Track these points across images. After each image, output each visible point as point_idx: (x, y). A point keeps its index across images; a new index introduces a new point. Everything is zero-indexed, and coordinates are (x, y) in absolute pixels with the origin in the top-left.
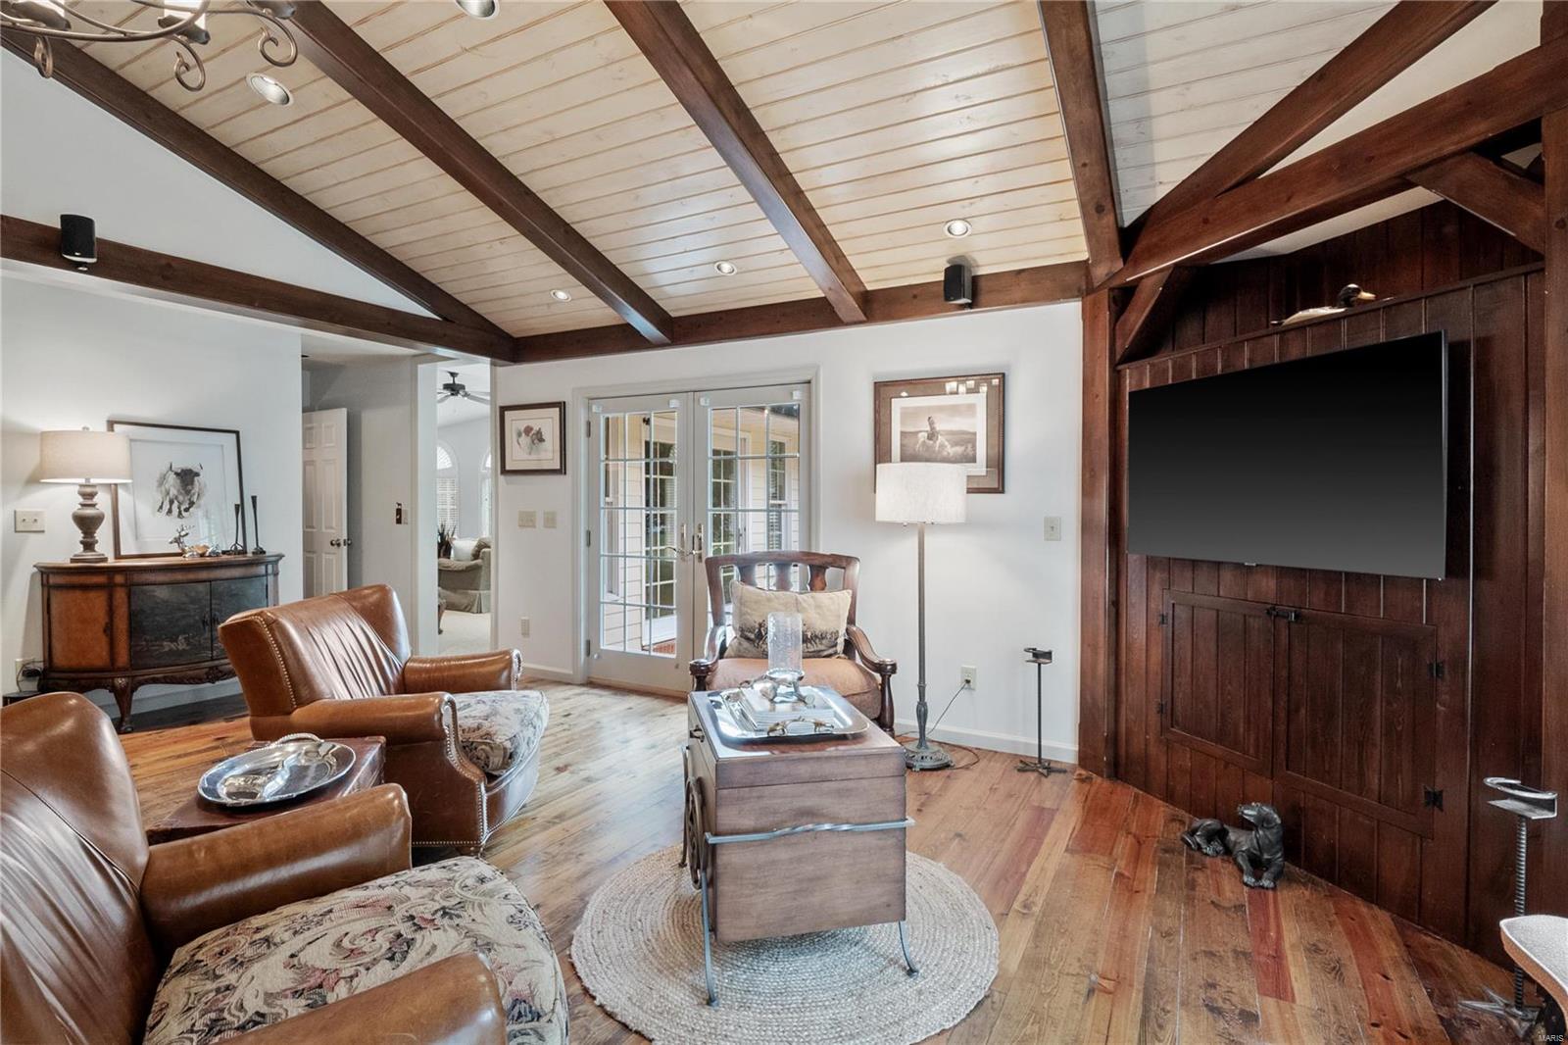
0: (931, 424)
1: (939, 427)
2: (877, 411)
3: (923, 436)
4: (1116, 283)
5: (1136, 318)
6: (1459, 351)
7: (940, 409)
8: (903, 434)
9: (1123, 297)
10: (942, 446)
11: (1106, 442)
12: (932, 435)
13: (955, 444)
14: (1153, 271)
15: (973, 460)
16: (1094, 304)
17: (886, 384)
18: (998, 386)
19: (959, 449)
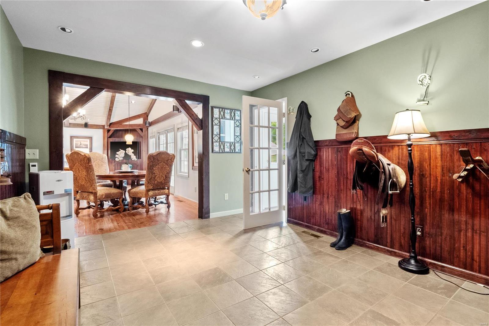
0: (80, 142)
1: (82, 143)
2: (71, 140)
3: (79, 144)
4: (108, 129)
5: (110, 133)
6: (139, 142)
7: (82, 141)
8: (76, 144)
9: (109, 131)
10: (82, 146)
11: (107, 147)
12: (81, 144)
13: (84, 146)
14: (113, 129)
15: (87, 148)
16: (105, 131)
17: (72, 136)
18: (91, 138)
19: (85, 146)
